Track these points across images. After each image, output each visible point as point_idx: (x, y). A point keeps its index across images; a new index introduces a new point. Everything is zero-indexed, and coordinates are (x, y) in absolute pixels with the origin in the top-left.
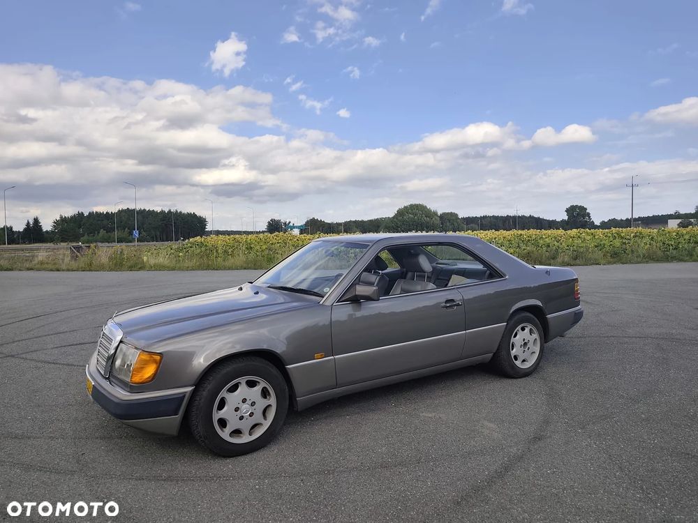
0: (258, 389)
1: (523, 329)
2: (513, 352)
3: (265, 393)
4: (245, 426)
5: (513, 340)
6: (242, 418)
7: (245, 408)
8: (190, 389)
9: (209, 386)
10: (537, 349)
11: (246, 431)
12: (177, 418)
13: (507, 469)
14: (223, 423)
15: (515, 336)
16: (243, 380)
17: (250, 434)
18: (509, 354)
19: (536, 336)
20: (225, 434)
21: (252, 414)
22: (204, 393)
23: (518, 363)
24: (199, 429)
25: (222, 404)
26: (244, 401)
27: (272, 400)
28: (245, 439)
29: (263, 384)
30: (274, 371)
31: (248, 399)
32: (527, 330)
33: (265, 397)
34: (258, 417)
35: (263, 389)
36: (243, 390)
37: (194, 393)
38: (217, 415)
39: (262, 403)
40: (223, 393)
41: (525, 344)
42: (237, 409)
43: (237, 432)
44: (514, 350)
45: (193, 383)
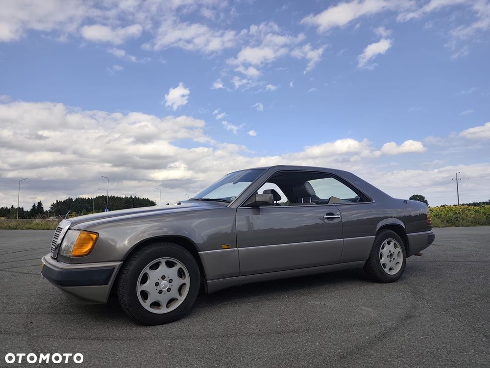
0: (175, 269)
1: (389, 243)
2: (382, 261)
3: (181, 274)
4: (163, 299)
5: (381, 251)
6: (160, 292)
7: (164, 283)
8: (118, 263)
9: (135, 262)
10: (401, 260)
11: (164, 304)
12: (107, 288)
13: (384, 336)
14: (145, 295)
15: (383, 248)
16: (163, 260)
17: (168, 307)
18: (379, 262)
19: (399, 249)
20: (146, 305)
21: (169, 290)
22: (131, 267)
23: (386, 270)
24: (124, 298)
25: (145, 279)
26: (163, 278)
27: (187, 280)
28: (163, 310)
29: (179, 265)
30: (189, 255)
31: (166, 277)
32: (392, 244)
33: (181, 277)
34: (174, 293)
35: (179, 270)
36: (163, 269)
37: (122, 268)
38: (140, 288)
39: (178, 281)
40: (146, 270)
41: (391, 255)
42: (157, 284)
43: (156, 304)
44: (383, 259)
45: (121, 258)
